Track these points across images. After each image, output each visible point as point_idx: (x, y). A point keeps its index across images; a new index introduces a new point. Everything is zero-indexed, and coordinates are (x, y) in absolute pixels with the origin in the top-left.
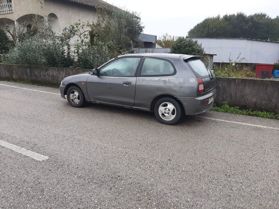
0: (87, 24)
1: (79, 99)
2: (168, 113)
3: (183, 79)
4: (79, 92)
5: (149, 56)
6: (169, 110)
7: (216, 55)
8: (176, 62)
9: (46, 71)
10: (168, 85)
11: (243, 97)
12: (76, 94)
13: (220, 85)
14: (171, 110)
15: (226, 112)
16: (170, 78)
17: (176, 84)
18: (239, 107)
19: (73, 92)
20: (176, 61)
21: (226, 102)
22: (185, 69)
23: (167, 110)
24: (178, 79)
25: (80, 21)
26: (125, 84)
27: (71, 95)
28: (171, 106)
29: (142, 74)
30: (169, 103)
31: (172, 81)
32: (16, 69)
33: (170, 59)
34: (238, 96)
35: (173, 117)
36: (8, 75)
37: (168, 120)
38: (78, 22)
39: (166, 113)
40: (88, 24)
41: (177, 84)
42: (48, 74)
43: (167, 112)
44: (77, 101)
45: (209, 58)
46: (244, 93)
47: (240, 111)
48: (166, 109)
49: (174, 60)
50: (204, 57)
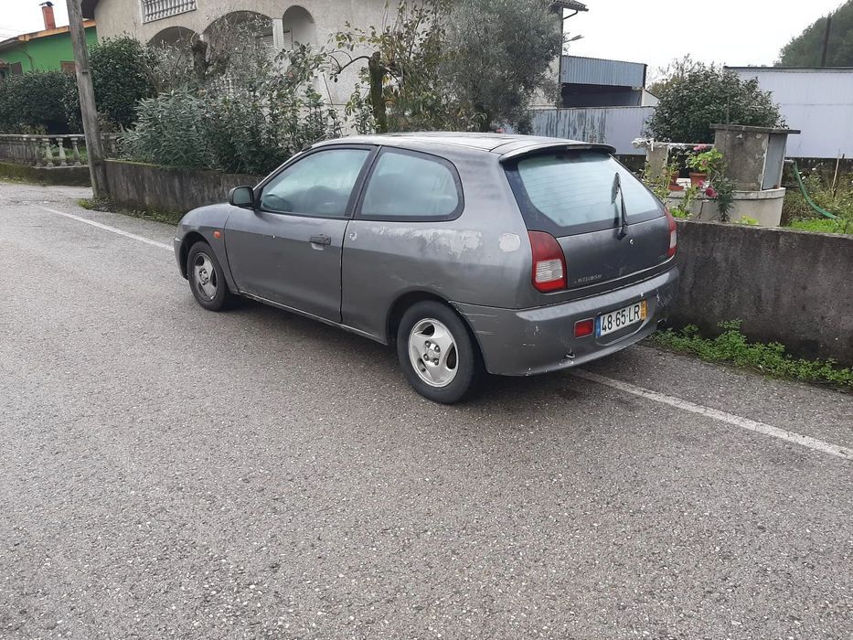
0: (370, 36)
1: (214, 284)
2: (435, 360)
3: (480, 235)
4: (212, 262)
5: (396, 145)
6: (438, 349)
7: (798, 132)
8: (469, 168)
9: (215, 187)
10: (431, 255)
11: (804, 308)
12: (208, 266)
13: (718, 255)
14: (445, 349)
15: (730, 361)
16: (440, 232)
17: (454, 255)
18: (781, 348)
19: (201, 262)
20: (475, 163)
21: (735, 323)
22: (493, 197)
23: (433, 346)
24: (464, 235)
25: (349, 25)
26: (318, 243)
27: (197, 269)
28: (443, 337)
29: (364, 211)
30: (436, 321)
31: (443, 241)
32: (149, 178)
33: (454, 158)
34: (785, 299)
35: (448, 376)
36: (133, 195)
37: (436, 385)
38: (345, 31)
39: (427, 359)
40: (373, 34)
41: (459, 256)
42: (219, 195)
43: (431, 356)
44: (210, 290)
45: (765, 144)
46: (807, 292)
47: (786, 364)
48: (428, 343)
49: (467, 162)
50: (746, 138)
